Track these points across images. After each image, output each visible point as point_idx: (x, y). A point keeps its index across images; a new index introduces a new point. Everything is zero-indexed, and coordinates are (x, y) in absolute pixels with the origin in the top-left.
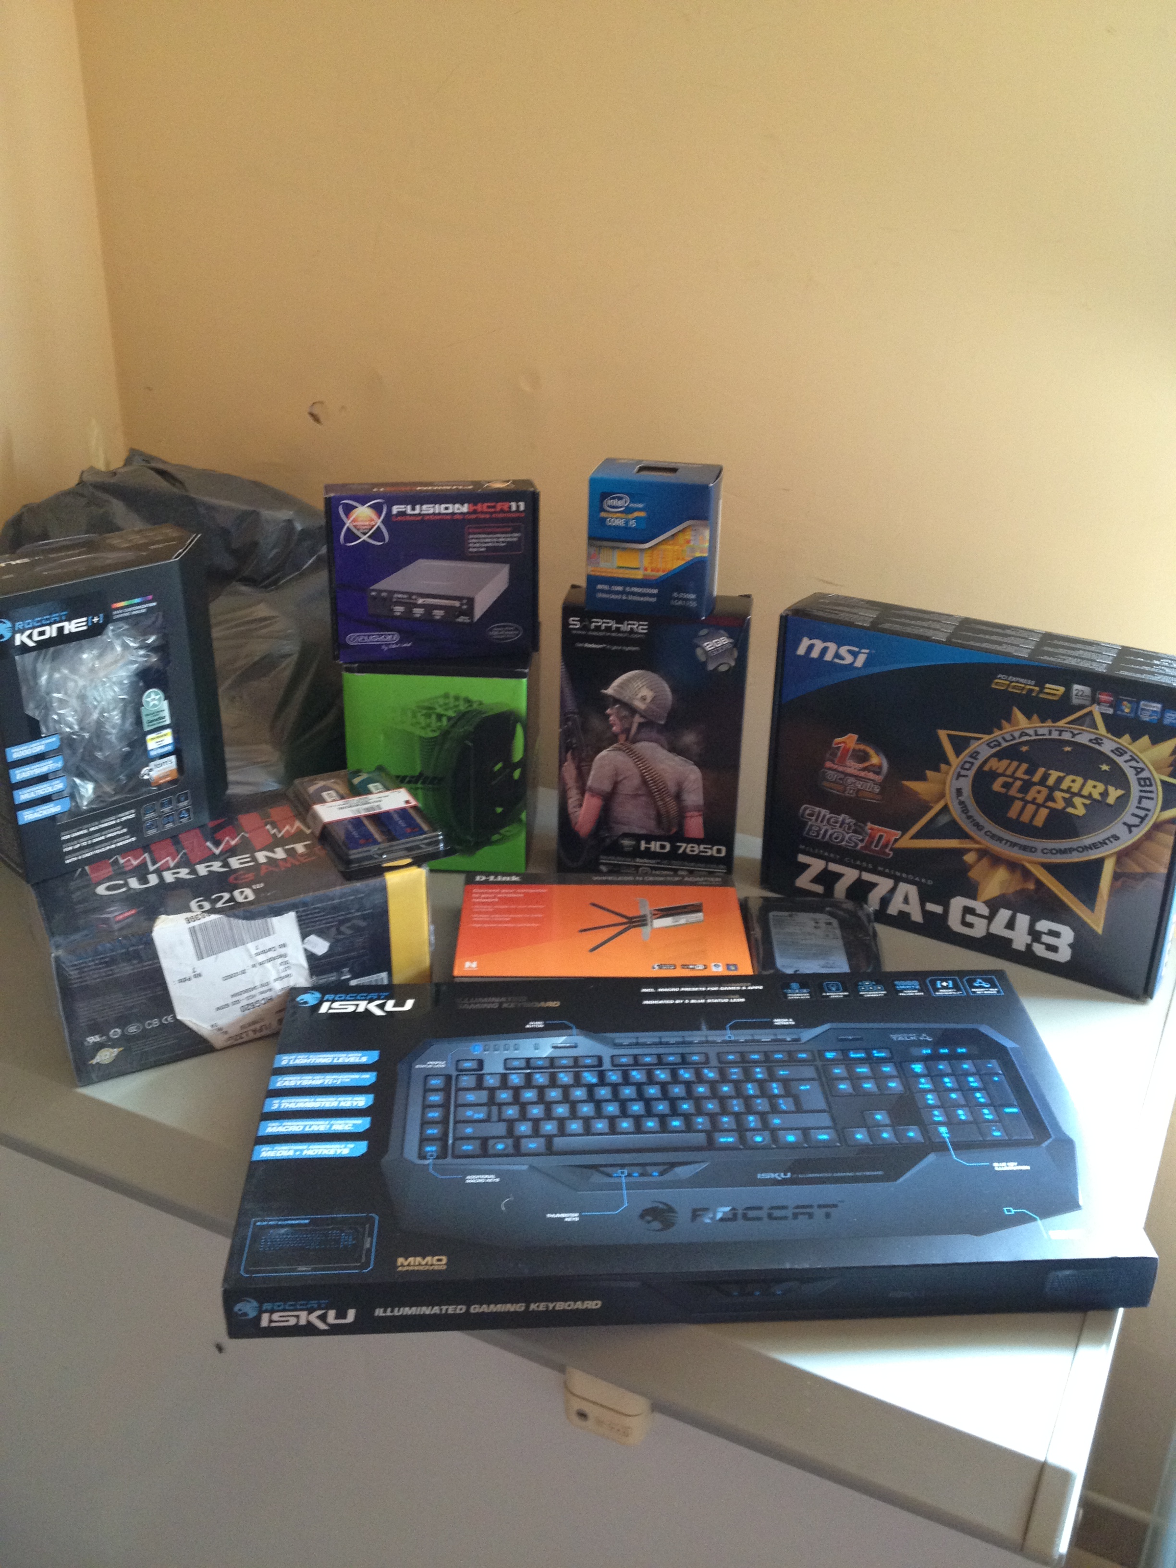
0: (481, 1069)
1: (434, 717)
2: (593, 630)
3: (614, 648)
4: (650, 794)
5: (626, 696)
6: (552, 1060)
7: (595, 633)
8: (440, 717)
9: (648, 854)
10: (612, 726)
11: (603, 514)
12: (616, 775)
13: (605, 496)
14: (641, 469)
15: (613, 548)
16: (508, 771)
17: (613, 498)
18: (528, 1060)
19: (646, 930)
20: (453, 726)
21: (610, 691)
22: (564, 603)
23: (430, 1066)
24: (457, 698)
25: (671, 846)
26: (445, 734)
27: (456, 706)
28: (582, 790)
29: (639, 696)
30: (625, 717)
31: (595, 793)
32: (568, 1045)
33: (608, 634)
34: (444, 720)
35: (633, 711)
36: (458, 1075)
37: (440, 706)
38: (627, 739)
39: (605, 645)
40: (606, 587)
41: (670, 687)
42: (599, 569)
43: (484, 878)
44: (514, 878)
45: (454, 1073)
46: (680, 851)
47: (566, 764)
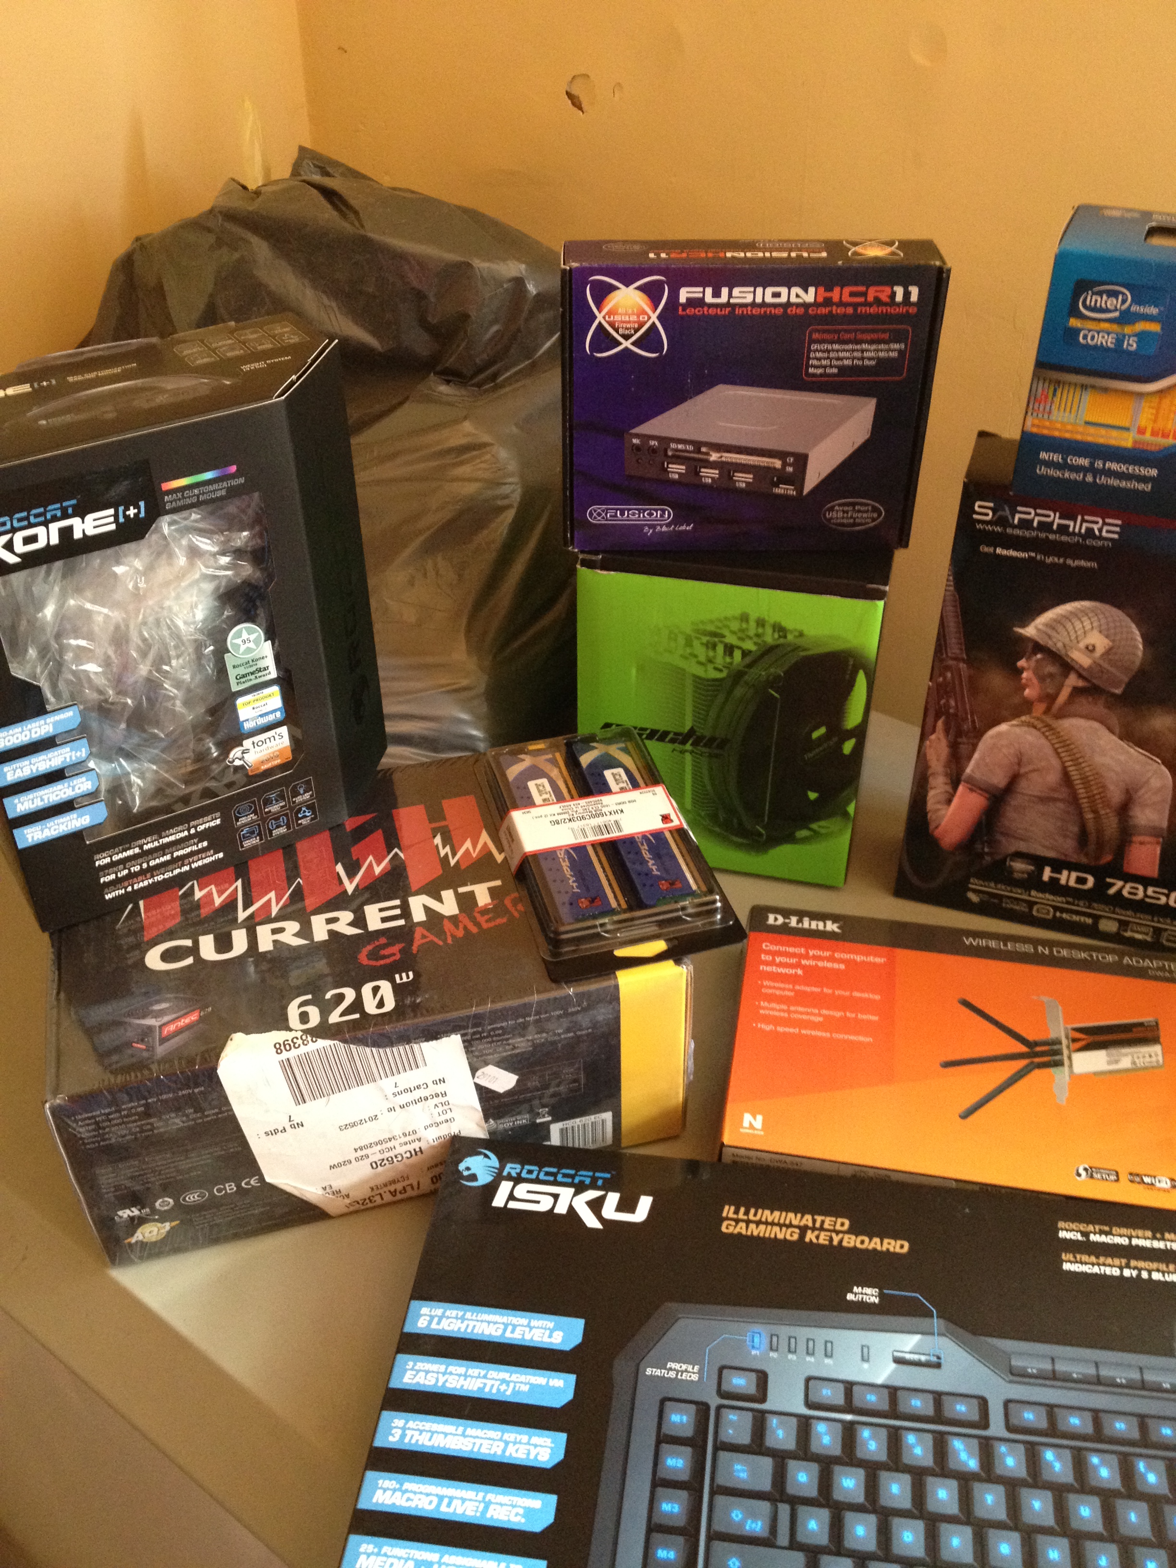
0: (763, 1399)
1: (720, 649)
2: (1014, 527)
3: (1049, 560)
4: (1074, 800)
5: (1057, 643)
6: (893, 1392)
7: (1018, 532)
8: (729, 650)
9: (1054, 887)
10: (1023, 688)
11: (1074, 322)
12: (1019, 764)
13: (1082, 286)
14: (1153, 232)
15: (1084, 387)
16: (835, 739)
17: (1100, 294)
18: (849, 1387)
19: (1060, 1076)
20: (750, 666)
21: (1030, 631)
22: (969, 474)
23: (672, 1375)
24: (761, 623)
25: (1095, 884)
26: (737, 677)
27: (758, 635)
28: (955, 782)
29: (1082, 645)
30: (1051, 675)
31: (975, 786)
32: (923, 1358)
33: (1043, 535)
34: (737, 654)
35: (1066, 666)
36: (719, 1408)
37: (733, 633)
38: (1047, 711)
39: (1033, 554)
40: (1057, 458)
41: (1142, 636)
42: (1047, 424)
43: (781, 920)
44: (831, 926)
45: (714, 1401)
46: (1112, 891)
47: (933, 737)
